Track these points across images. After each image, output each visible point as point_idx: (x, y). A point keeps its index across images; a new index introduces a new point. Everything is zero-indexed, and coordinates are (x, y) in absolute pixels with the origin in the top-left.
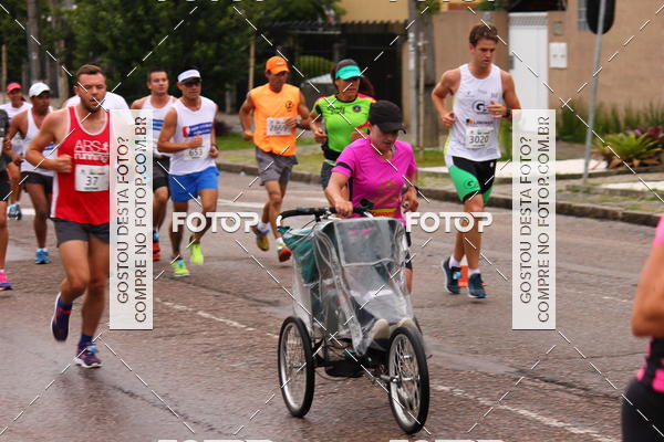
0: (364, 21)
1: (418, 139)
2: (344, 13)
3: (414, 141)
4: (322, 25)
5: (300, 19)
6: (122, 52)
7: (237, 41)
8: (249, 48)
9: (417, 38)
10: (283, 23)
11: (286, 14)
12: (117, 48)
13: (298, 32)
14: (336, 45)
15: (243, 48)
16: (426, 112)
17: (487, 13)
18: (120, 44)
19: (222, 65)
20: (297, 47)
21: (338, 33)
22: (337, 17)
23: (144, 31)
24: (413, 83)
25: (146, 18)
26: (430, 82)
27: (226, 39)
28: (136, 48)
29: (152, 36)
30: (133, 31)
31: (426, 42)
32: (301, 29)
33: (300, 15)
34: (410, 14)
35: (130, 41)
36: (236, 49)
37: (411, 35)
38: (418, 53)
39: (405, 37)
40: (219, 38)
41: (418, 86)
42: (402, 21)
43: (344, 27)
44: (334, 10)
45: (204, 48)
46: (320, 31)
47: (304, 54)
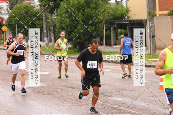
0: (135, 19)
1: (150, 51)
2: (130, 17)
3: (149, 52)
4: (124, 21)
5: (118, 19)
6: (69, 29)
7: (100, 25)
8: (104, 27)
9: (150, 24)
10: (113, 20)
11: (114, 18)
12: (67, 28)
13: (117, 23)
14: (128, 26)
15: (102, 27)
16: (152, 44)
17: (169, 16)
18: (68, 27)
19: (96, 32)
20: (117, 27)
21: (128, 23)
22: (128, 18)
23: (75, 23)
24: (149, 36)
25: (75, 20)
26: (153, 36)
27: (97, 25)
28: (72, 28)
29: (77, 25)
30: (71, 24)
31: (152, 25)
32: (118, 22)
33: (118, 18)
34: (148, 17)
35: (71, 26)
36: (100, 28)
37: (148, 23)
38: (150, 28)
39: (147, 23)
40: (95, 25)
41: (150, 37)
42: (146, 19)
43: (130, 21)
44: (127, 16)
45: (91, 28)
46: (123, 22)
47: (119, 29)
